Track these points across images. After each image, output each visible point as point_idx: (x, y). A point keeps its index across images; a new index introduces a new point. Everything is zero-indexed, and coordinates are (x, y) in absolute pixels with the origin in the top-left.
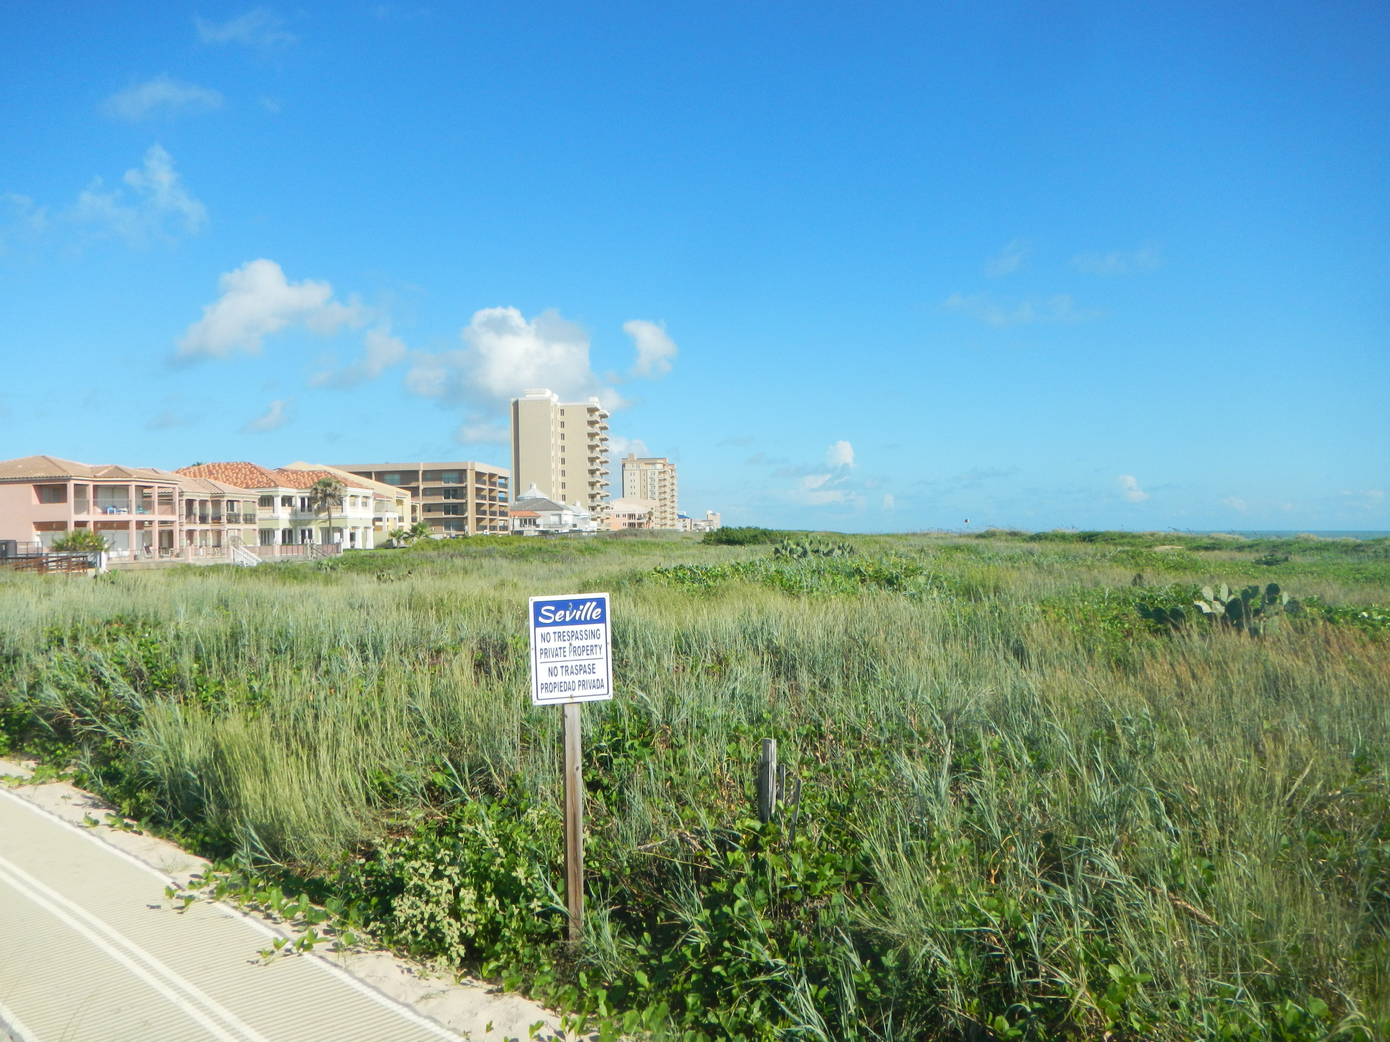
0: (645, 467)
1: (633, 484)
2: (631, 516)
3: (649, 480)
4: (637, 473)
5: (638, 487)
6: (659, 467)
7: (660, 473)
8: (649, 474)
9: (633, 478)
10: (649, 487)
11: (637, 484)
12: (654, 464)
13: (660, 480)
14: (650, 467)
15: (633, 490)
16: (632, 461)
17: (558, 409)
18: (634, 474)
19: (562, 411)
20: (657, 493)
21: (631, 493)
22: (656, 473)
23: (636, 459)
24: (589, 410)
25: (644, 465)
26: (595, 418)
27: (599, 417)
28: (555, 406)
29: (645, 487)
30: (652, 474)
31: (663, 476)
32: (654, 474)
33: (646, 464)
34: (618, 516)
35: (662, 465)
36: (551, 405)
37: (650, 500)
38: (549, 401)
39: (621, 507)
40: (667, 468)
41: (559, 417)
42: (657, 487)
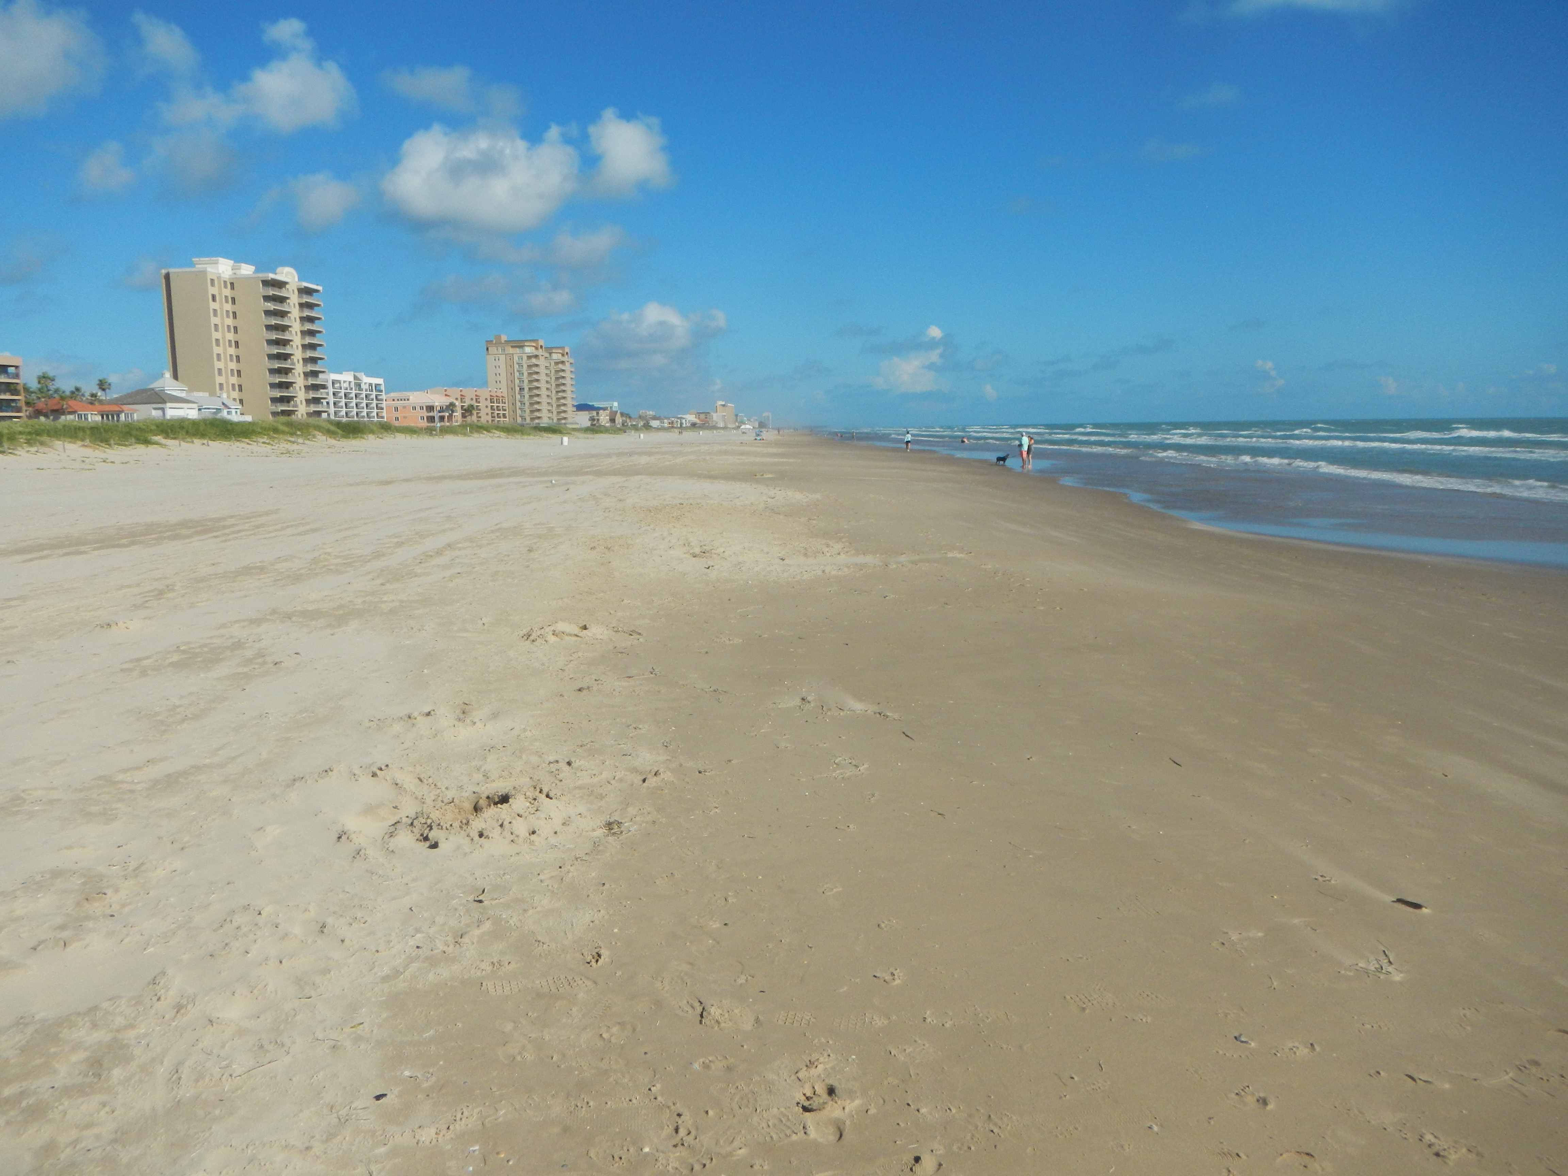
0: (511, 351)
1: (498, 371)
2: (431, 408)
3: (516, 366)
4: (502, 358)
5: (504, 375)
6: (528, 350)
7: (529, 357)
8: (516, 359)
9: (497, 363)
10: (517, 374)
11: (503, 370)
12: (522, 347)
13: (529, 366)
14: (518, 350)
15: (498, 378)
16: (499, 343)
17: (225, 282)
18: (499, 359)
19: (232, 284)
20: (526, 381)
21: (496, 382)
22: (525, 358)
23: (503, 342)
24: (267, 283)
25: (511, 349)
26: (283, 293)
27: (296, 292)
28: (219, 278)
29: (511, 374)
30: (519, 358)
31: (534, 361)
32: (522, 359)
33: (512, 347)
34: (414, 408)
35: (534, 348)
36: (209, 277)
37: (517, 389)
38: (204, 273)
39: (419, 398)
40: (540, 352)
41: (227, 292)
42: (526, 374)
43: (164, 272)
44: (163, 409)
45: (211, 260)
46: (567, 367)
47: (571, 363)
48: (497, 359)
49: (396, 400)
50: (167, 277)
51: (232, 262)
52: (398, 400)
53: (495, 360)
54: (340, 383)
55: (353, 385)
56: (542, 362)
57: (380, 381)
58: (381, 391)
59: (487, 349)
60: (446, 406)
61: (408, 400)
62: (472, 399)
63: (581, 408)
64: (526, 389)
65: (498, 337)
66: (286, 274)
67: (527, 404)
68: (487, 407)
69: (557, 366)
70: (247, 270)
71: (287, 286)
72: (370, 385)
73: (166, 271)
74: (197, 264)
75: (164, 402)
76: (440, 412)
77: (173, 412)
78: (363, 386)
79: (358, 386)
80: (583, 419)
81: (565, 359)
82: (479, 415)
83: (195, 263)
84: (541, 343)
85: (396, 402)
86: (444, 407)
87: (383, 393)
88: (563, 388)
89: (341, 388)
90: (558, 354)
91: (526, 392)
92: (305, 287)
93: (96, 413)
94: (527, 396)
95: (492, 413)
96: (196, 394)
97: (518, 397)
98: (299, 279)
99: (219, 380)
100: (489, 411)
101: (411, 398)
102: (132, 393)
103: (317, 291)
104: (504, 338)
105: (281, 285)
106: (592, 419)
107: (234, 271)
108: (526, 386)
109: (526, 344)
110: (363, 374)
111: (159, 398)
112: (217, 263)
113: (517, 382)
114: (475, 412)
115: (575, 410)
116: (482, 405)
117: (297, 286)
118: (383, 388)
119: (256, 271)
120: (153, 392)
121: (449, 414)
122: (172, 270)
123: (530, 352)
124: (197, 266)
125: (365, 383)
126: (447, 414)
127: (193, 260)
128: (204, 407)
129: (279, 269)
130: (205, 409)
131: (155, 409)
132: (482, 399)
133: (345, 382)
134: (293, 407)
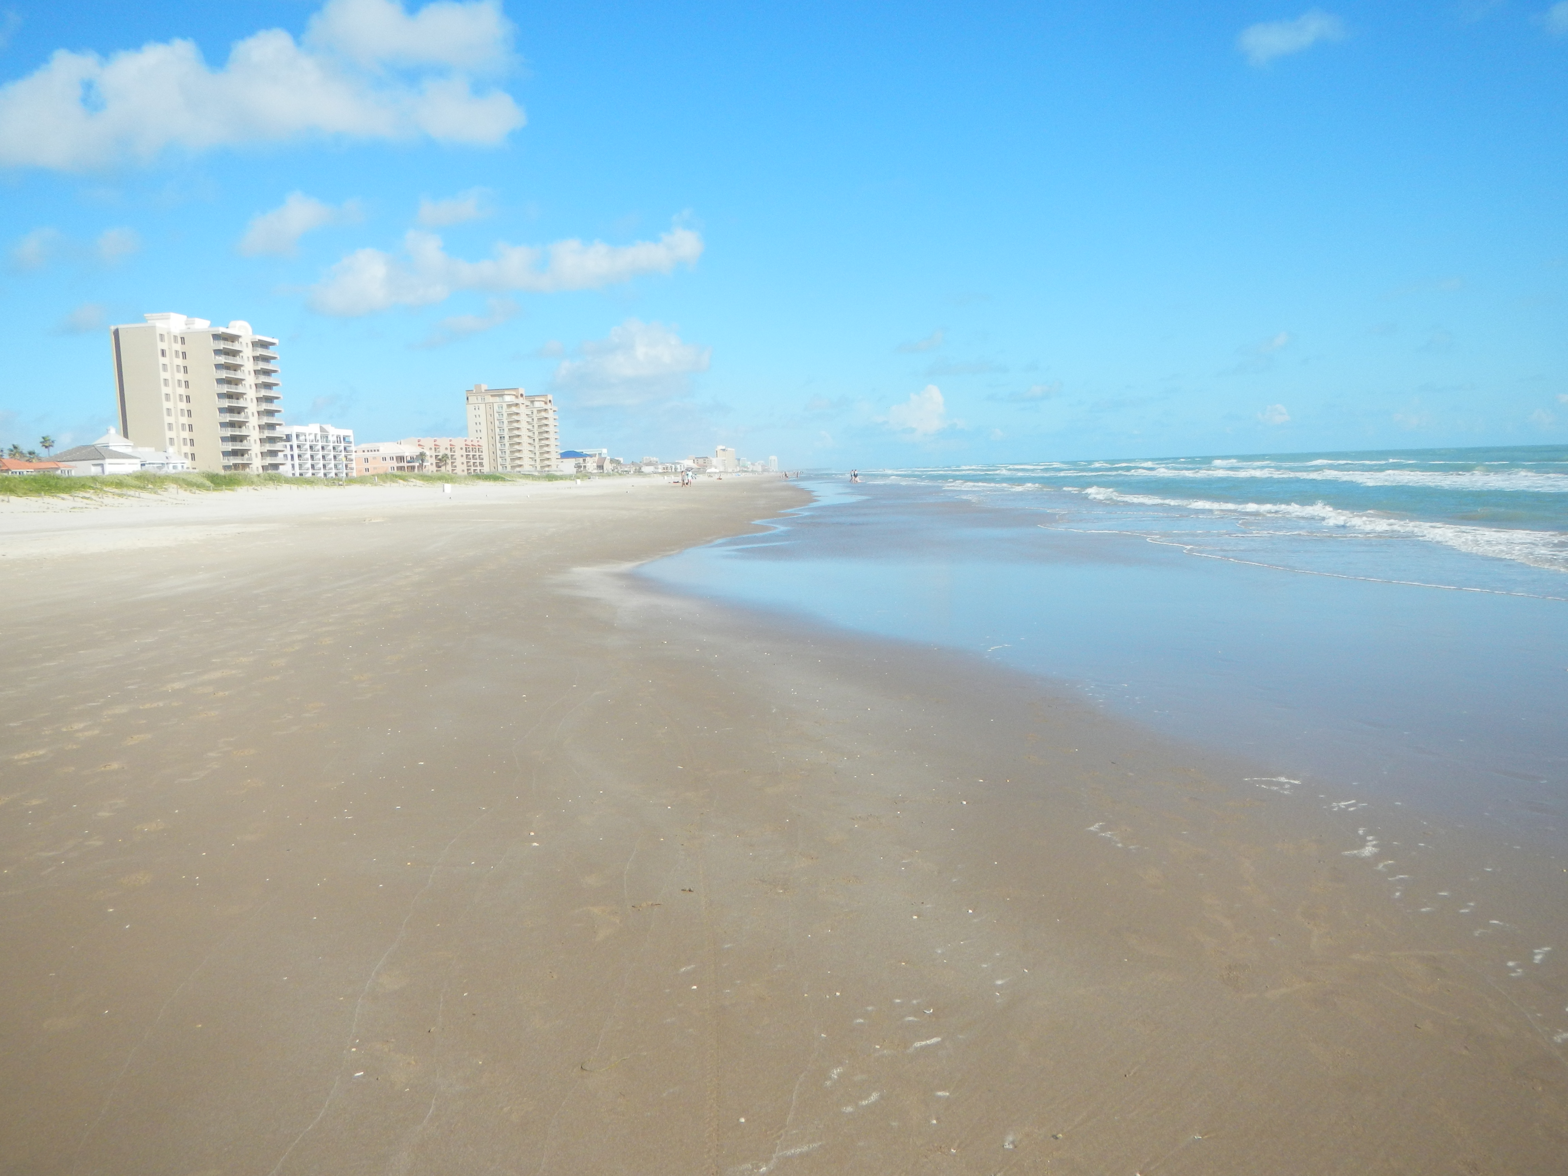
0: (491, 400)
1: (478, 420)
2: (401, 459)
3: (496, 415)
4: (482, 407)
5: (484, 424)
6: (508, 399)
7: (509, 406)
8: (496, 407)
9: (477, 412)
10: (497, 423)
11: (482, 419)
12: (502, 395)
13: (510, 415)
14: (497, 399)
15: (479, 427)
16: (479, 392)
17: (175, 337)
18: (479, 408)
19: (183, 339)
20: (506, 430)
21: (477, 431)
22: (505, 406)
23: (483, 391)
24: (216, 337)
25: (491, 398)
26: (236, 346)
27: (250, 345)
28: (168, 333)
29: (491, 423)
30: (499, 407)
31: (514, 409)
32: (502, 407)
33: (492, 396)
34: (384, 459)
35: (514, 397)
36: (158, 332)
37: (498, 438)
38: (154, 328)
39: (389, 449)
40: (520, 400)
41: (178, 347)
42: (506, 422)
43: (113, 328)
44: (102, 465)
45: (162, 315)
46: (551, 414)
47: (554, 411)
48: (477, 409)
49: (366, 451)
50: (116, 333)
51: (186, 317)
52: (368, 451)
53: (475, 409)
54: (305, 436)
55: (319, 437)
56: (523, 410)
57: (349, 432)
58: (350, 443)
59: (468, 399)
60: (416, 456)
61: (378, 450)
62: (446, 449)
63: (566, 455)
64: (507, 438)
65: (478, 386)
66: (241, 328)
67: (508, 452)
68: (462, 456)
69: (540, 415)
70: (202, 324)
71: (240, 340)
72: (338, 437)
73: (115, 328)
74: (150, 320)
75: (104, 458)
76: (408, 462)
77: (113, 468)
78: (330, 438)
79: (326, 437)
80: (568, 466)
81: (549, 406)
82: (454, 464)
83: (147, 318)
84: (521, 391)
85: (366, 453)
86: (415, 457)
87: (353, 445)
88: (546, 435)
89: (306, 440)
90: (541, 402)
91: (506, 440)
92: (259, 340)
93: (33, 470)
94: (507, 445)
95: (468, 462)
96: (140, 449)
97: (498, 445)
98: (254, 333)
99: (169, 434)
100: (464, 460)
101: (381, 449)
102: (73, 449)
103: (273, 344)
104: (484, 387)
105: (233, 338)
106: (578, 466)
107: (188, 326)
108: (506, 434)
109: (506, 392)
110: (330, 425)
111: (98, 454)
112: (168, 319)
113: (497, 430)
114: (449, 461)
115: (560, 457)
116: (458, 453)
117: (252, 339)
118: (352, 439)
119: (210, 326)
120: (93, 448)
121: (420, 464)
122: (121, 327)
123: (509, 400)
124: (149, 321)
125: (333, 435)
126: (418, 464)
127: (145, 315)
128: (147, 462)
129: (232, 323)
130: (150, 464)
131: (94, 465)
132: (457, 449)
133: (310, 434)
134: (247, 460)
